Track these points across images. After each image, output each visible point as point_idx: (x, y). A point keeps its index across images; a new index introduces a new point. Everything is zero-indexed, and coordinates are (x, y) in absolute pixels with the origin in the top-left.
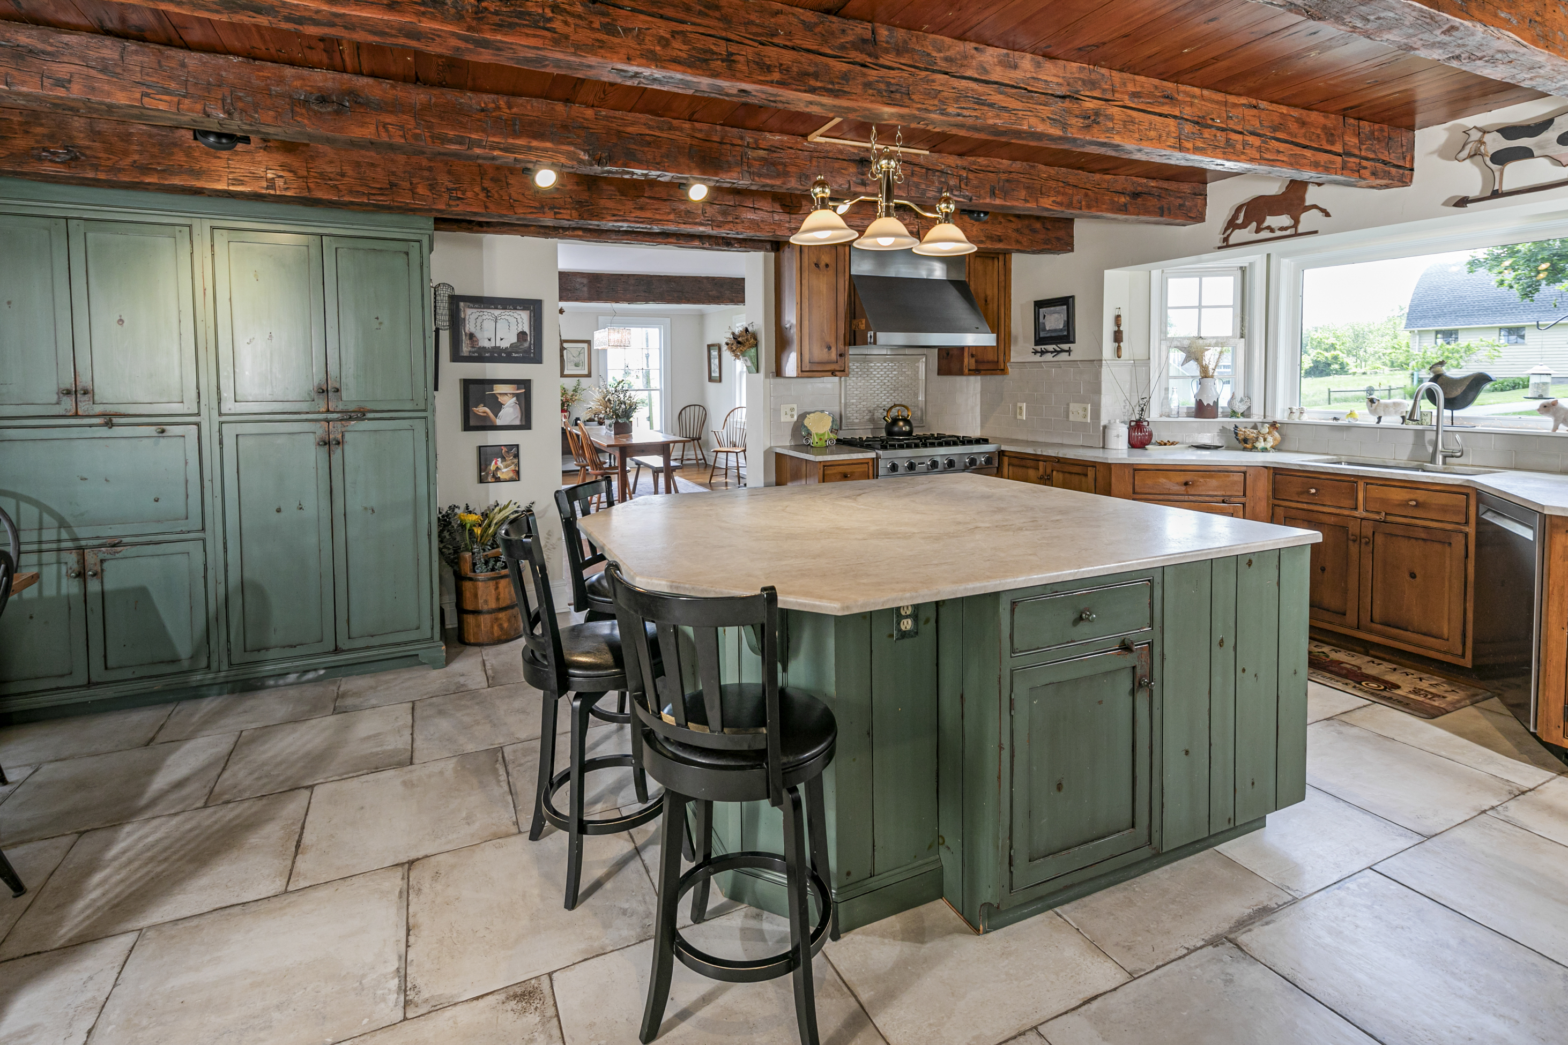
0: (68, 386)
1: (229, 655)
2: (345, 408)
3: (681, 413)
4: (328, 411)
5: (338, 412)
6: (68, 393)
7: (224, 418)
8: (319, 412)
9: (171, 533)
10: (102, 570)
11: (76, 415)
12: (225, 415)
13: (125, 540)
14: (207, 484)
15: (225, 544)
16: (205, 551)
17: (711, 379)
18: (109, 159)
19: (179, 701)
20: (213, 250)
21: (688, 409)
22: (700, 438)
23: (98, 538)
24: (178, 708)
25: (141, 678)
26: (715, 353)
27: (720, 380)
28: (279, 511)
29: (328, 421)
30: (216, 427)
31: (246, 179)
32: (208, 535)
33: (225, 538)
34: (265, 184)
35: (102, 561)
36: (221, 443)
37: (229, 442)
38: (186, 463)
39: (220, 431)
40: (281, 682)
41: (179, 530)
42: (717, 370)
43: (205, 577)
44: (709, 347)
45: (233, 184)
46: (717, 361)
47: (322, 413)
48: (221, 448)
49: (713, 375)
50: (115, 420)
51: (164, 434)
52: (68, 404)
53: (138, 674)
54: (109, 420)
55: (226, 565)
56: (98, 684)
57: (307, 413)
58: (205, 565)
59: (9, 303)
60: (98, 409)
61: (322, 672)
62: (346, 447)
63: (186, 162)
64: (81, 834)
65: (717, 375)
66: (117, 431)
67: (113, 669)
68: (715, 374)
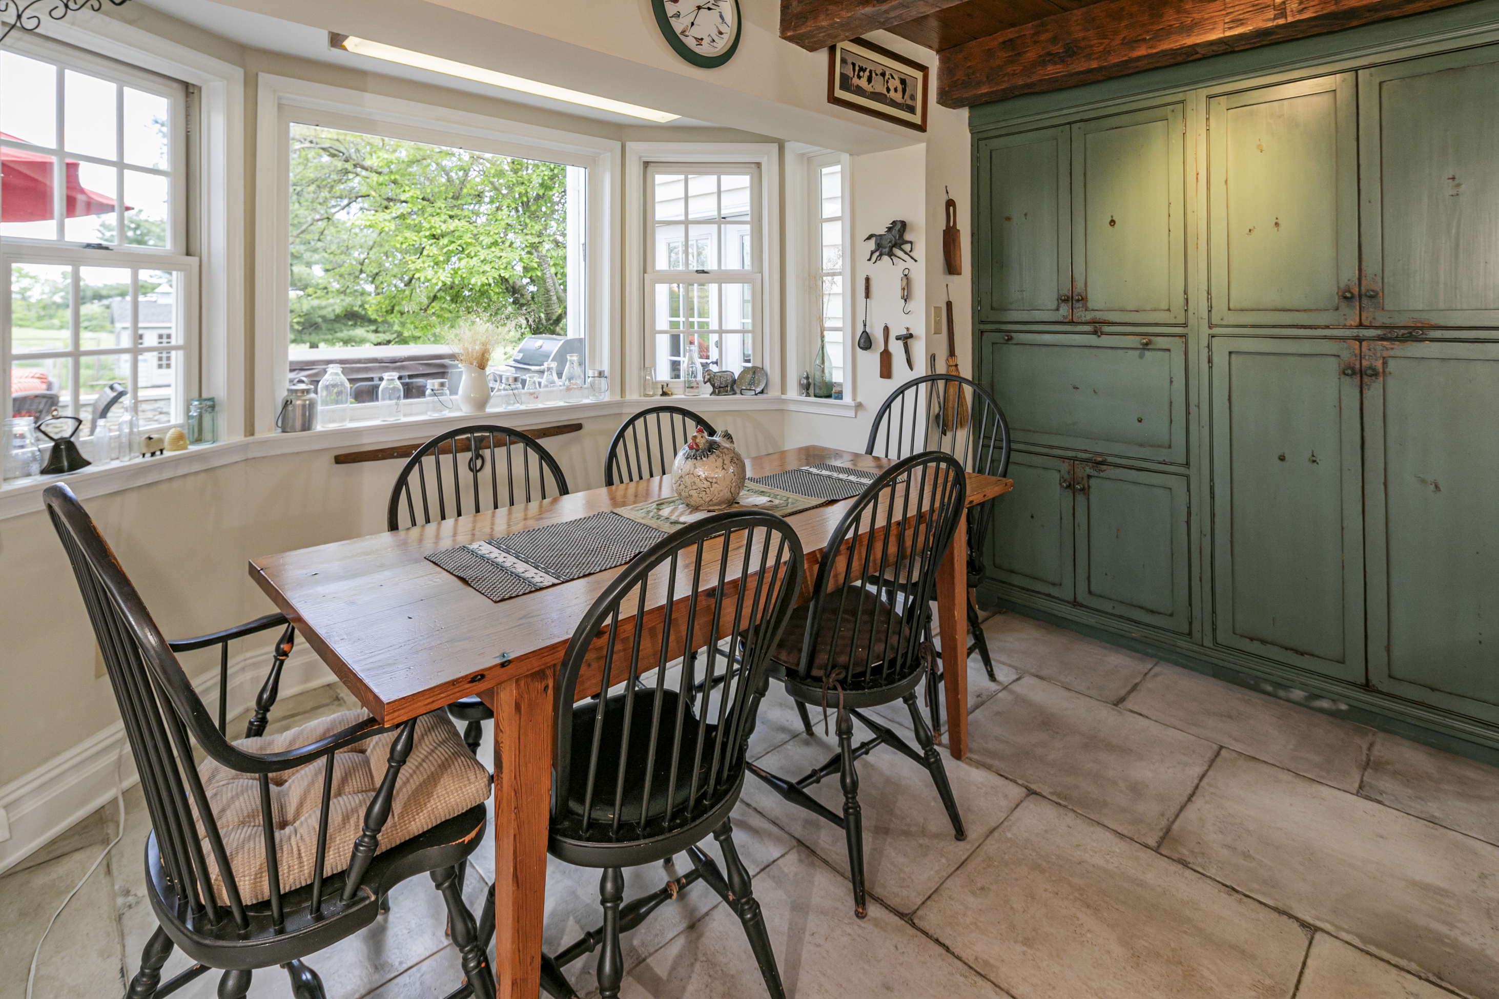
0: (1065, 292)
1: (1214, 630)
2: (1387, 321)
4: (1361, 325)
5: (1376, 328)
6: (1066, 300)
7: (1216, 331)
8: (1345, 327)
9: (1153, 461)
10: (1089, 487)
11: (1072, 322)
12: (1217, 326)
13: (1110, 459)
14: (1193, 409)
15: (1212, 488)
16: (1189, 490)
18: (1101, 44)
19: (1159, 659)
20: (1208, 125)
23: (1086, 451)
24: (1157, 669)
25: (1121, 617)
28: (1282, 458)
29: (1360, 340)
30: (1204, 342)
31: (1246, 16)
32: (1193, 472)
33: (1212, 480)
34: (1271, 14)
35: (1089, 477)
36: (1210, 361)
37: (1220, 360)
38: (1171, 382)
39: (1209, 347)
40: (1282, 693)
41: (1161, 459)
43: (1188, 523)
45: (1230, 28)
47: (1351, 327)
48: (1211, 368)
50: (1107, 329)
51: (1150, 347)
52: (1064, 310)
53: (1116, 612)
54: (1098, 327)
55: (1213, 515)
56: (1082, 605)
57: (1327, 327)
58: (1189, 508)
59: (1026, 215)
60: (1089, 316)
61: (1343, 707)
62: (1390, 382)
63: (1176, 19)
64: (1031, 792)
66: (1105, 341)
67: (1095, 595)
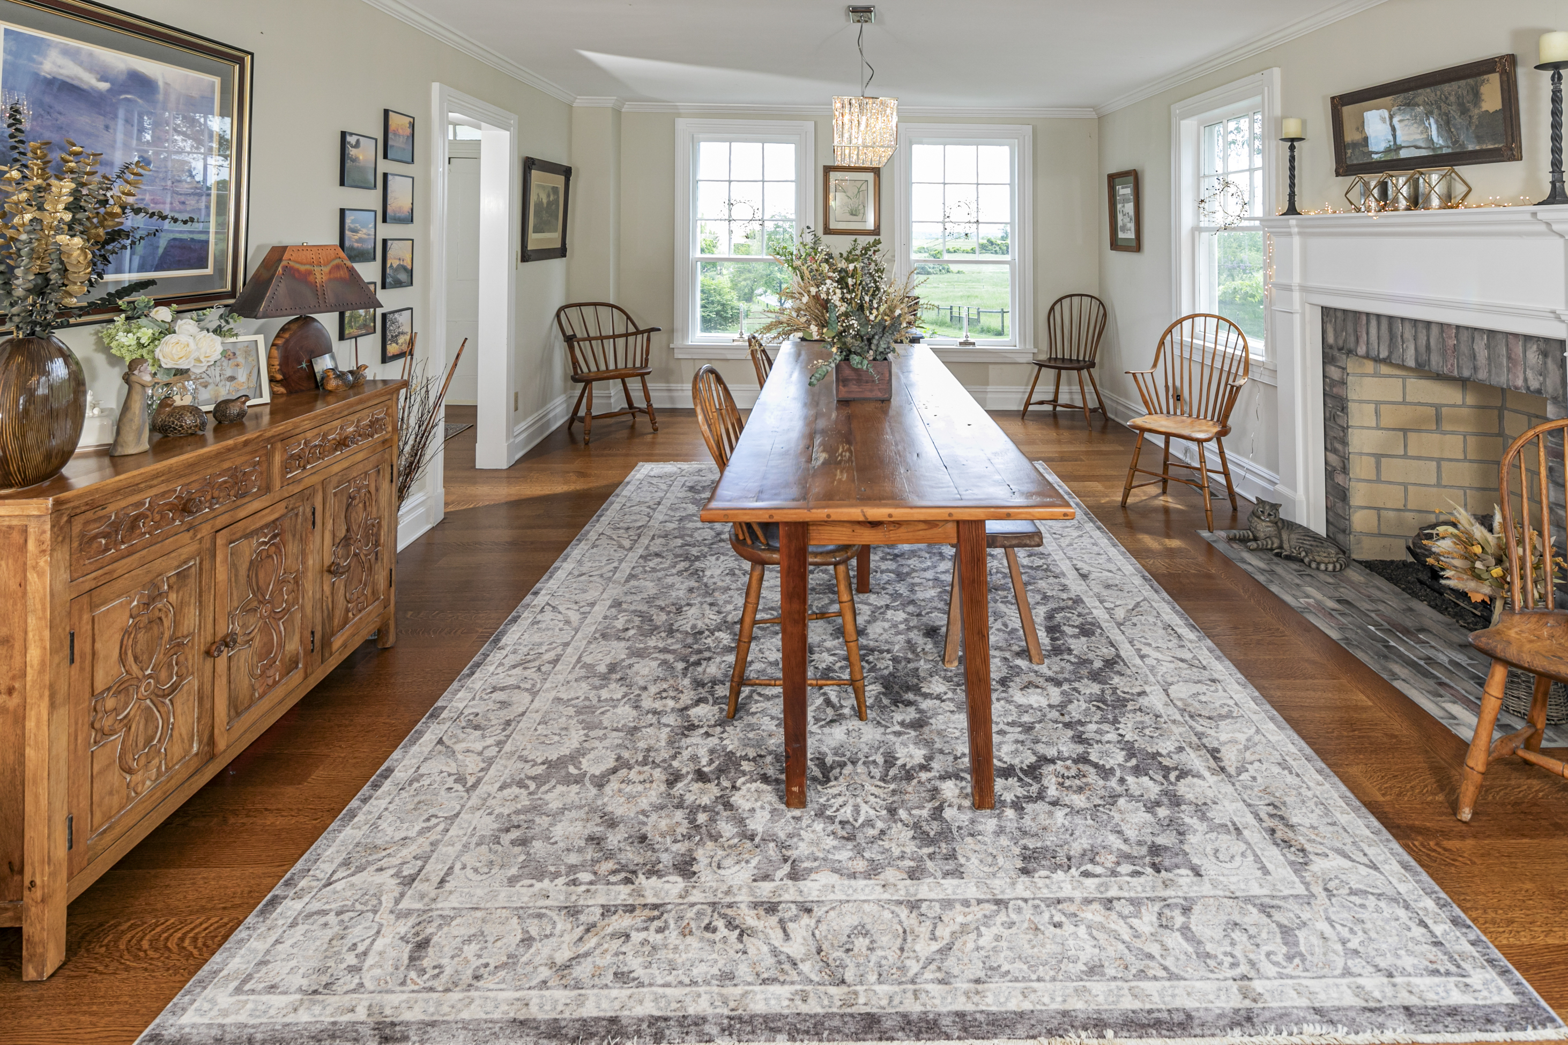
3: (1052, 308)
17: (1116, 244)
21: (1066, 302)
22: (1092, 365)
26: (1125, 191)
27: (1136, 246)
42: (1131, 226)
44: (1113, 179)
46: (1129, 208)
49: (1121, 235)
65: (1131, 235)
68: (1127, 234)
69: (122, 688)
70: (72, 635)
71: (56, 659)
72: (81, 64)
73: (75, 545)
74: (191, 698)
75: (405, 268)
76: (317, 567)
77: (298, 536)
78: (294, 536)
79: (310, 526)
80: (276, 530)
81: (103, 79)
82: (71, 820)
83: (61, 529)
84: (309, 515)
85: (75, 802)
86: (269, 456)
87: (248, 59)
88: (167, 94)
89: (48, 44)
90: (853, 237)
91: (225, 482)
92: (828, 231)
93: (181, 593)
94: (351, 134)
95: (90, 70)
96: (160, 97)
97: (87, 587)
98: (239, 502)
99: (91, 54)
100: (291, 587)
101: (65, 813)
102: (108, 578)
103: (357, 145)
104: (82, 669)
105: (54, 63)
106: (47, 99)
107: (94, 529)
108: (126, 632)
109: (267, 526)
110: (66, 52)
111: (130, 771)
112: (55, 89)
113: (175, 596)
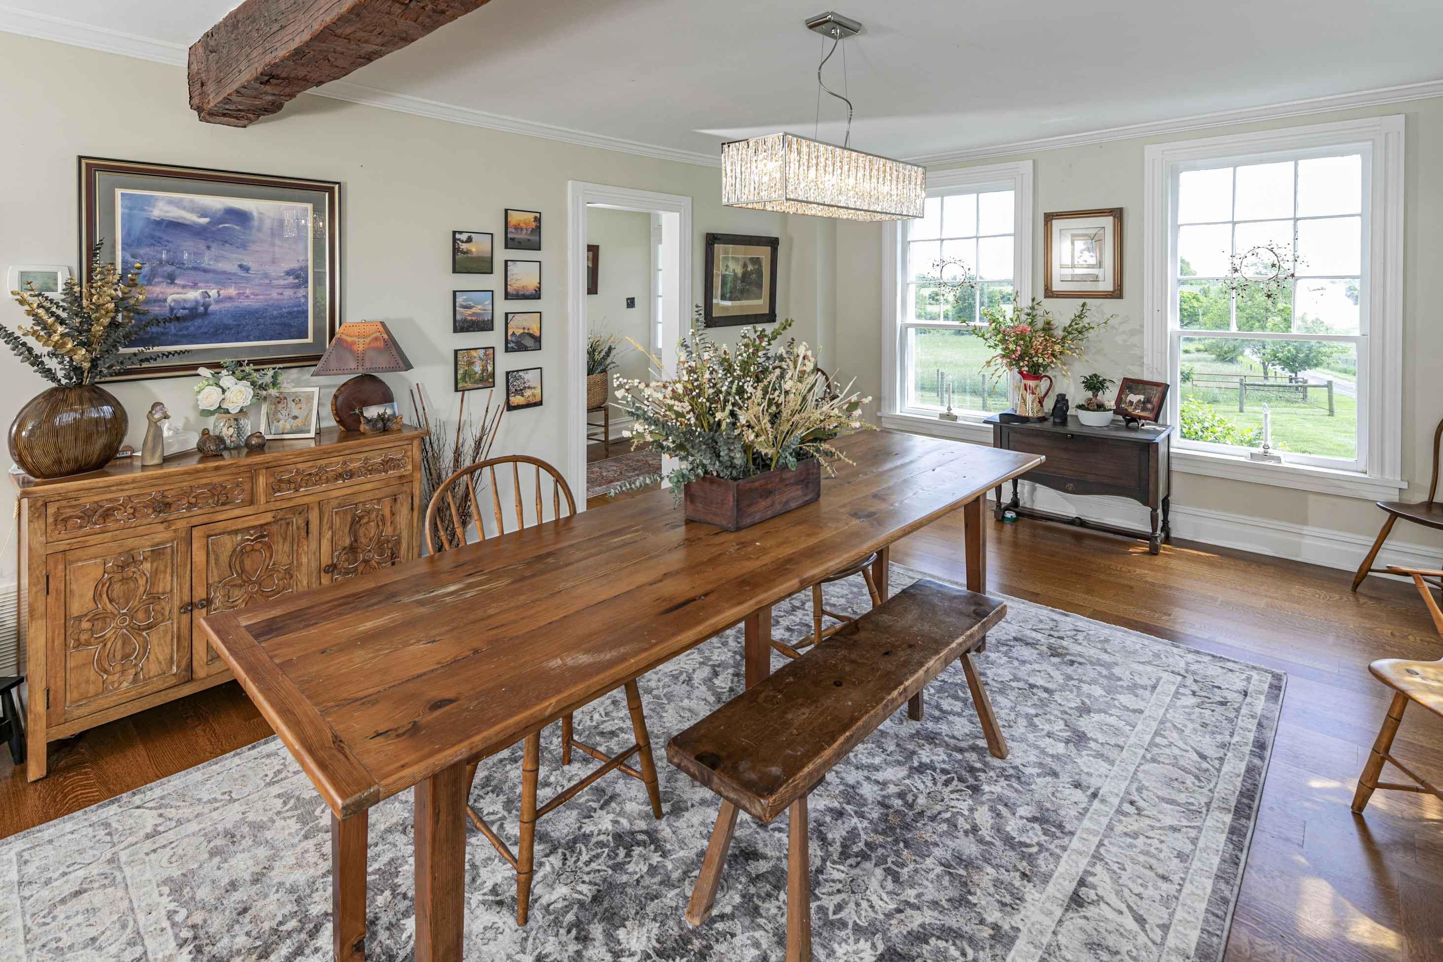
69: (98, 618)
70: (48, 577)
71: (34, 590)
72: (184, 208)
73: (50, 520)
74: (169, 636)
75: (531, 336)
76: (314, 565)
77: (289, 539)
78: (285, 539)
79: (304, 534)
80: (262, 533)
81: (203, 215)
82: (48, 691)
83: (37, 509)
84: (303, 525)
85: (52, 681)
86: (253, 479)
87: (337, 187)
88: (261, 220)
89: (157, 199)
90: (1082, 301)
91: (203, 493)
92: (1049, 293)
93: (155, 564)
94: (461, 233)
95: (192, 210)
96: (256, 223)
97: (62, 548)
98: (218, 508)
99: (192, 201)
100: (280, 575)
101: (44, 685)
102: (81, 545)
103: (469, 240)
104: (57, 600)
105: (162, 210)
106: (157, 234)
107: (68, 512)
108: (99, 583)
109: (253, 527)
110: (170, 202)
111: (106, 671)
112: (163, 226)
113: (149, 565)
